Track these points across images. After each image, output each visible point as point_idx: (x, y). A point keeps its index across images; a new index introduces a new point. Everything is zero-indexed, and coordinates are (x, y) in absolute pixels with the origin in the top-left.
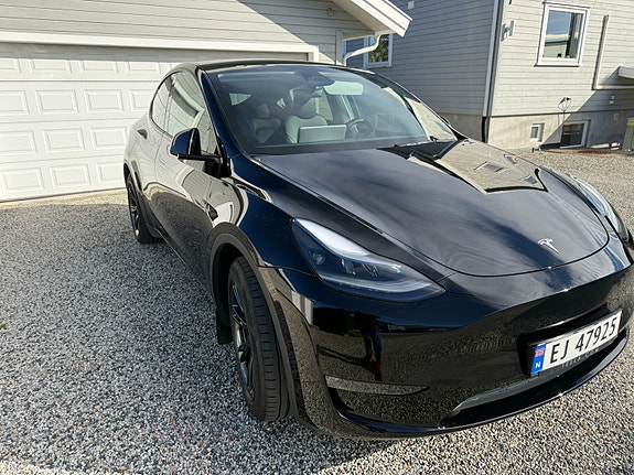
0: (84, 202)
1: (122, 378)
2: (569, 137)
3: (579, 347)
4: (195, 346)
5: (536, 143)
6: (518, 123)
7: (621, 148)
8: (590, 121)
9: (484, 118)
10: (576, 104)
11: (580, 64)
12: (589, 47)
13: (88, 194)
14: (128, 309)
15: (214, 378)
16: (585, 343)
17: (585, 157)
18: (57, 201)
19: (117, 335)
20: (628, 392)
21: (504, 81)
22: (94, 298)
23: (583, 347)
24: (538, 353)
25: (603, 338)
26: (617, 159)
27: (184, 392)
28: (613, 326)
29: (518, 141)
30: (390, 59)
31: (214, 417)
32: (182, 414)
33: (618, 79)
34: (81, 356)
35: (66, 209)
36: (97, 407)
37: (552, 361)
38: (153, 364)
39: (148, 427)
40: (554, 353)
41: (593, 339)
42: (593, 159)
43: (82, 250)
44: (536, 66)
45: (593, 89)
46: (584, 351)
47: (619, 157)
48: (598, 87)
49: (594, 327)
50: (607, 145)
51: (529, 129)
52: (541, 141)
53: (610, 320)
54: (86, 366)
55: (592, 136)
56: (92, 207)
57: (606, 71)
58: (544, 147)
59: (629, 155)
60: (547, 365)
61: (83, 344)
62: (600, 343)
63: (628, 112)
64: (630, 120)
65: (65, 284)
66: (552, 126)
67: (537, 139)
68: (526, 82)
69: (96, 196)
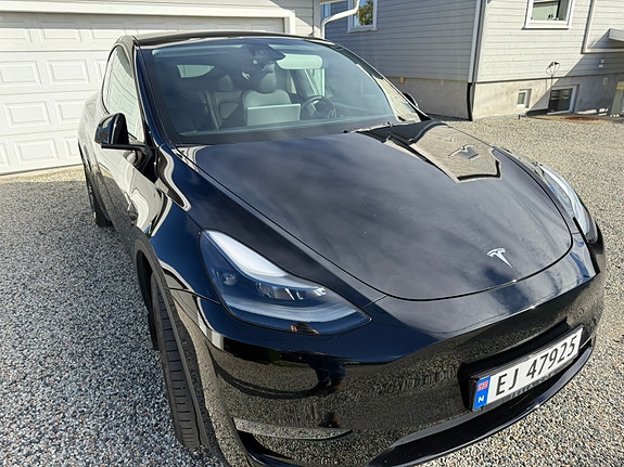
0: (50, 179)
1: (47, 389)
2: (557, 103)
3: (531, 373)
4: (133, 350)
5: (522, 109)
6: (505, 90)
7: (609, 113)
8: (578, 86)
9: (470, 85)
10: (564, 69)
11: (570, 27)
12: (579, 9)
13: (56, 170)
14: (71, 305)
15: (147, 389)
16: (538, 368)
17: (572, 123)
18: (22, 178)
19: (52, 336)
20: (593, 402)
21: (490, 45)
22: (38, 291)
23: (536, 374)
24: (480, 387)
25: (561, 360)
26: (604, 126)
27: (111, 406)
28: (573, 345)
29: (504, 107)
30: (375, 22)
31: (137, 438)
32: (104, 435)
33: (609, 42)
34: (8, 362)
35: (30, 187)
36: (14, 426)
37: (498, 393)
38: (84, 372)
39: (64, 452)
40: (500, 384)
41: (548, 363)
42: (579, 126)
43: (37, 233)
44: (523, 29)
45: (582, 53)
46: (537, 377)
47: (606, 123)
48: (587, 51)
49: (549, 351)
50: (594, 111)
51: (516, 95)
52: (527, 107)
53: (568, 340)
54: (13, 374)
55: (581, 101)
56: (57, 184)
57: (596, 34)
58: (530, 114)
59: (618, 122)
60: (492, 398)
61: (14, 347)
62: (557, 365)
63: (618, 76)
64: (619, 84)
65: (10, 275)
66: (540, 91)
67: (523, 106)
68: (513, 46)
69: (64, 172)
